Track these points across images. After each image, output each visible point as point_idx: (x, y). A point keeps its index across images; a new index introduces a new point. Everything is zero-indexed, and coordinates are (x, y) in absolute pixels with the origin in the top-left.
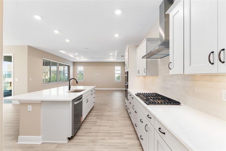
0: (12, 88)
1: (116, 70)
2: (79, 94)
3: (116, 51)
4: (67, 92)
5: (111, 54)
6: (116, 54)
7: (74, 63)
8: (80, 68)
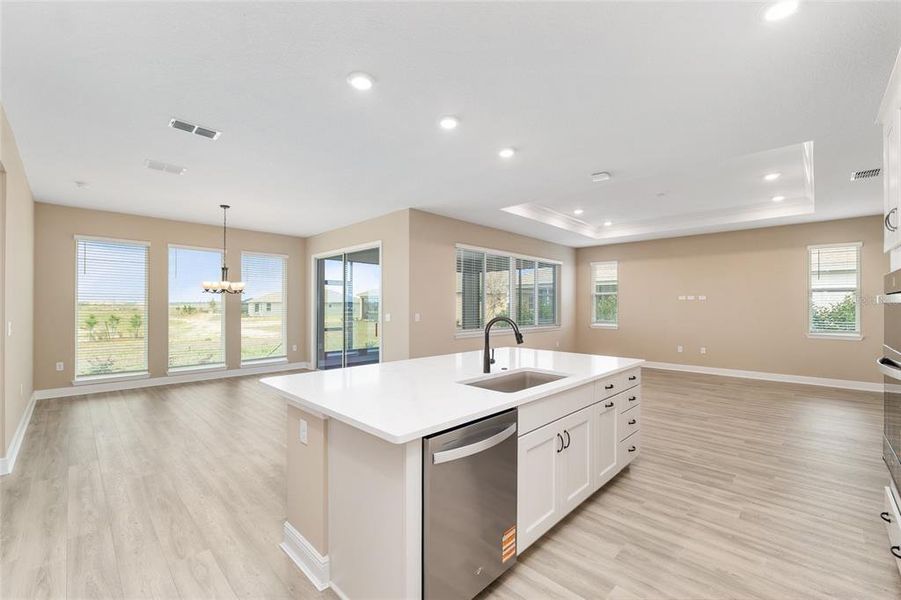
0: (378, 342)
1: (815, 268)
2: (500, 401)
3: (806, 144)
4: (461, 382)
5: (771, 177)
6: (809, 173)
7: (581, 255)
8: (605, 272)
